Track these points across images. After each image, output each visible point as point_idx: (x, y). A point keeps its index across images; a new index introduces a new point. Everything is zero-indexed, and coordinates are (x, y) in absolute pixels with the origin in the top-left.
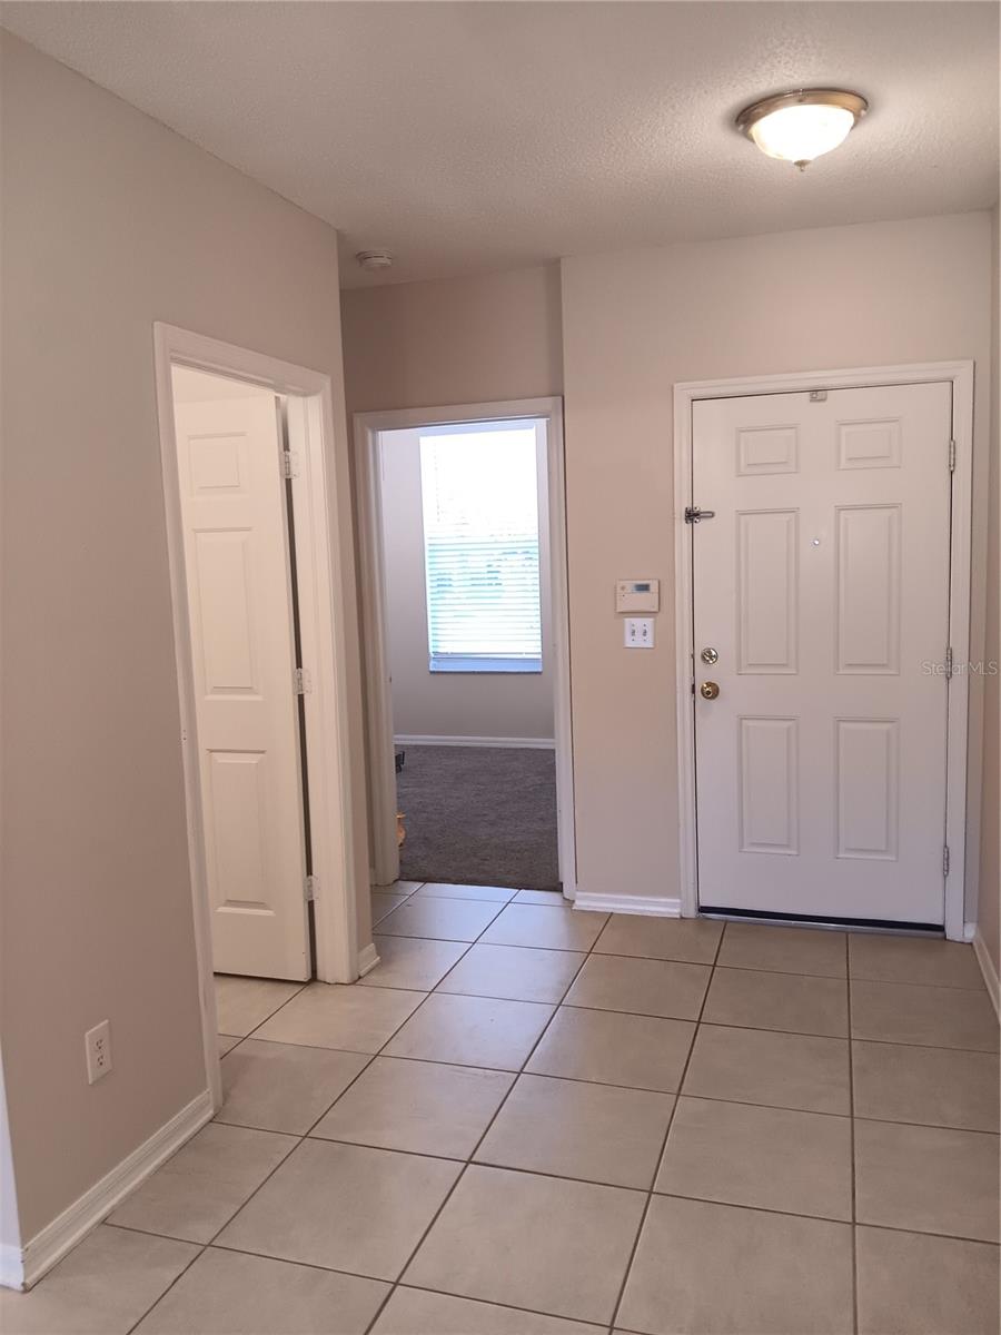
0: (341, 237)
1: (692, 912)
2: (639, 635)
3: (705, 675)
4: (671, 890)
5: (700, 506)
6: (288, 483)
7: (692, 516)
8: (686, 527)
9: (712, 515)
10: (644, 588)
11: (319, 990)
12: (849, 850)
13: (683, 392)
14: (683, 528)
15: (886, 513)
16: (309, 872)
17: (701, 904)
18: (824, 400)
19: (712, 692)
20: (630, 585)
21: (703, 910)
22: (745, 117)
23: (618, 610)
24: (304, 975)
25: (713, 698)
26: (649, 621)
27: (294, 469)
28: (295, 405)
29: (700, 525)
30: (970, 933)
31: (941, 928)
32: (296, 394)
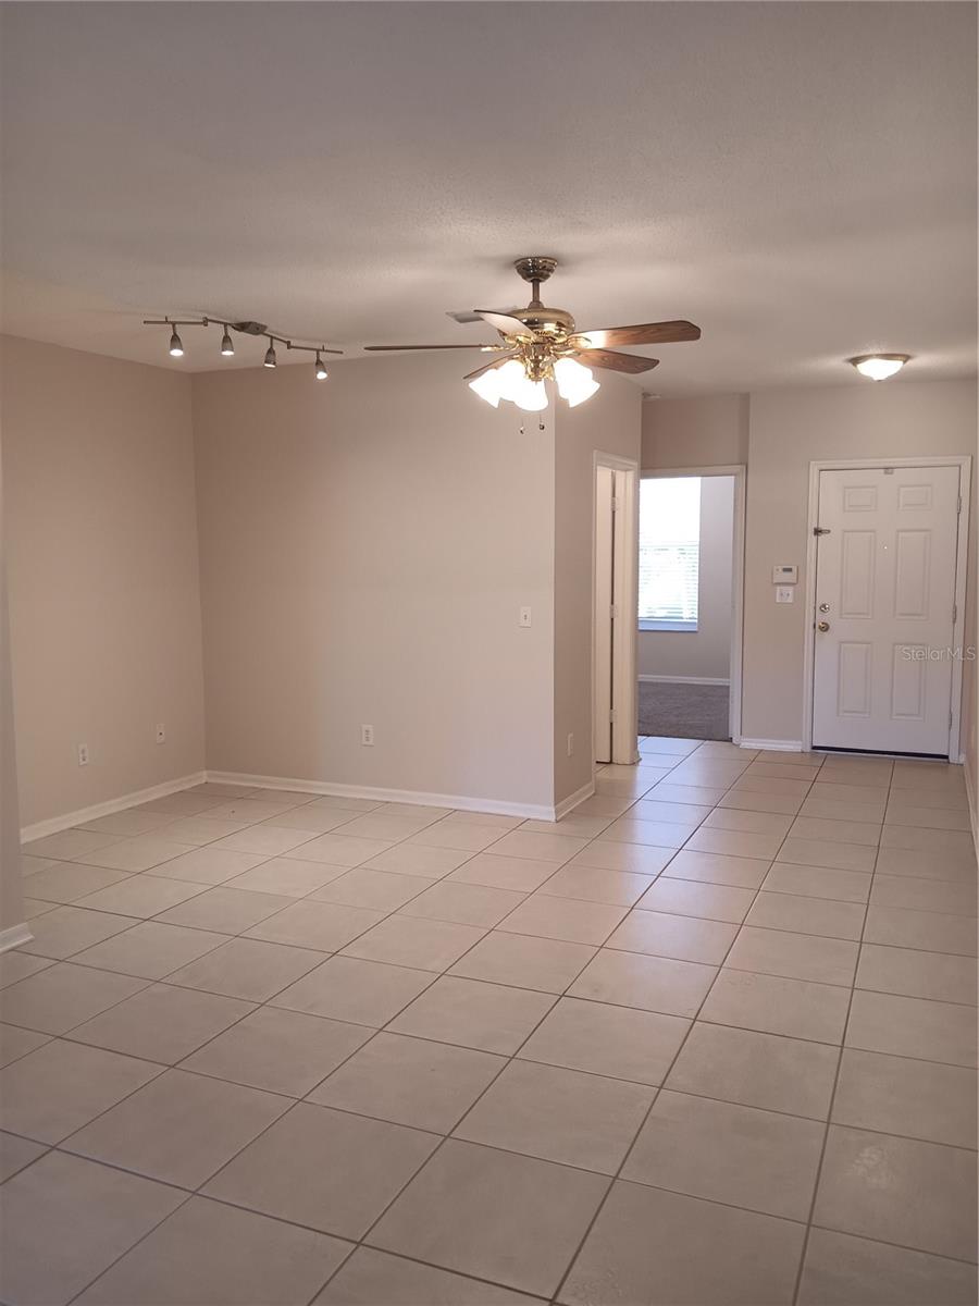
0: (645, 395)
1: (809, 749)
2: (786, 595)
3: (821, 618)
4: (798, 737)
5: (822, 526)
6: (614, 512)
7: (818, 532)
8: (814, 538)
9: (829, 531)
10: (790, 570)
11: (614, 767)
12: (898, 715)
13: (814, 467)
14: (812, 538)
15: (923, 534)
16: (612, 708)
17: (814, 744)
18: (892, 473)
19: (825, 628)
20: (780, 568)
21: (814, 748)
22: (855, 361)
23: (775, 581)
24: (607, 760)
25: (827, 630)
26: (790, 590)
27: (617, 506)
28: (620, 475)
29: (822, 537)
30: (962, 759)
31: (946, 757)
32: (622, 470)
